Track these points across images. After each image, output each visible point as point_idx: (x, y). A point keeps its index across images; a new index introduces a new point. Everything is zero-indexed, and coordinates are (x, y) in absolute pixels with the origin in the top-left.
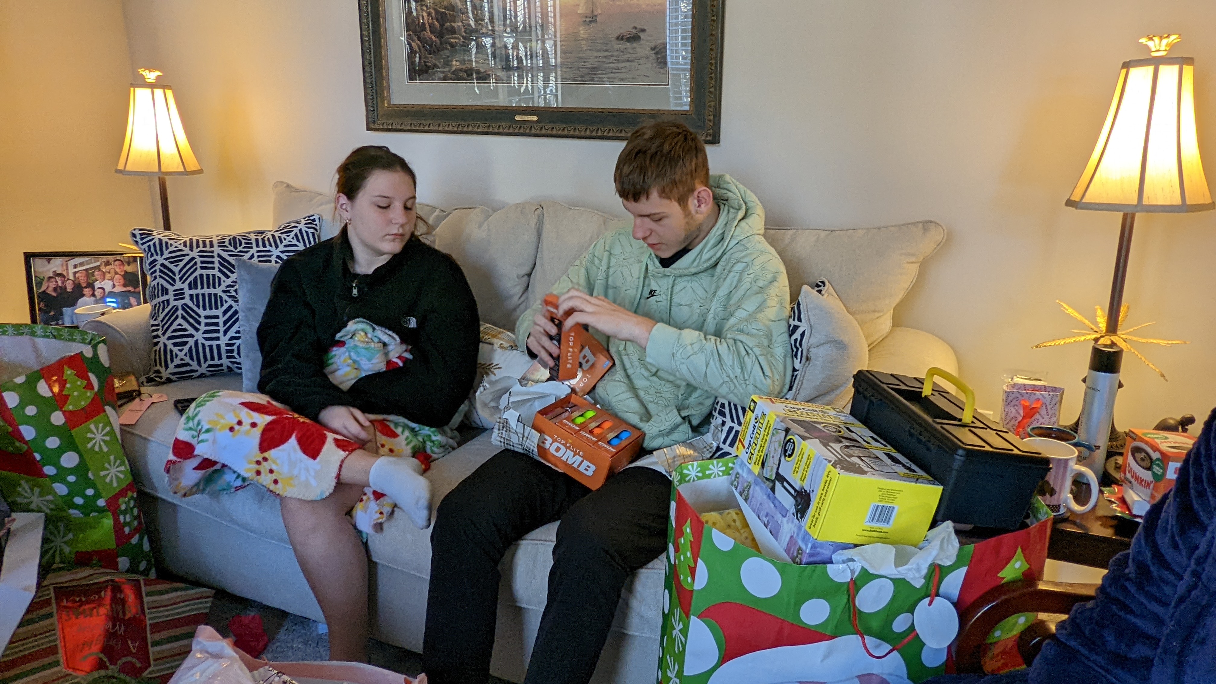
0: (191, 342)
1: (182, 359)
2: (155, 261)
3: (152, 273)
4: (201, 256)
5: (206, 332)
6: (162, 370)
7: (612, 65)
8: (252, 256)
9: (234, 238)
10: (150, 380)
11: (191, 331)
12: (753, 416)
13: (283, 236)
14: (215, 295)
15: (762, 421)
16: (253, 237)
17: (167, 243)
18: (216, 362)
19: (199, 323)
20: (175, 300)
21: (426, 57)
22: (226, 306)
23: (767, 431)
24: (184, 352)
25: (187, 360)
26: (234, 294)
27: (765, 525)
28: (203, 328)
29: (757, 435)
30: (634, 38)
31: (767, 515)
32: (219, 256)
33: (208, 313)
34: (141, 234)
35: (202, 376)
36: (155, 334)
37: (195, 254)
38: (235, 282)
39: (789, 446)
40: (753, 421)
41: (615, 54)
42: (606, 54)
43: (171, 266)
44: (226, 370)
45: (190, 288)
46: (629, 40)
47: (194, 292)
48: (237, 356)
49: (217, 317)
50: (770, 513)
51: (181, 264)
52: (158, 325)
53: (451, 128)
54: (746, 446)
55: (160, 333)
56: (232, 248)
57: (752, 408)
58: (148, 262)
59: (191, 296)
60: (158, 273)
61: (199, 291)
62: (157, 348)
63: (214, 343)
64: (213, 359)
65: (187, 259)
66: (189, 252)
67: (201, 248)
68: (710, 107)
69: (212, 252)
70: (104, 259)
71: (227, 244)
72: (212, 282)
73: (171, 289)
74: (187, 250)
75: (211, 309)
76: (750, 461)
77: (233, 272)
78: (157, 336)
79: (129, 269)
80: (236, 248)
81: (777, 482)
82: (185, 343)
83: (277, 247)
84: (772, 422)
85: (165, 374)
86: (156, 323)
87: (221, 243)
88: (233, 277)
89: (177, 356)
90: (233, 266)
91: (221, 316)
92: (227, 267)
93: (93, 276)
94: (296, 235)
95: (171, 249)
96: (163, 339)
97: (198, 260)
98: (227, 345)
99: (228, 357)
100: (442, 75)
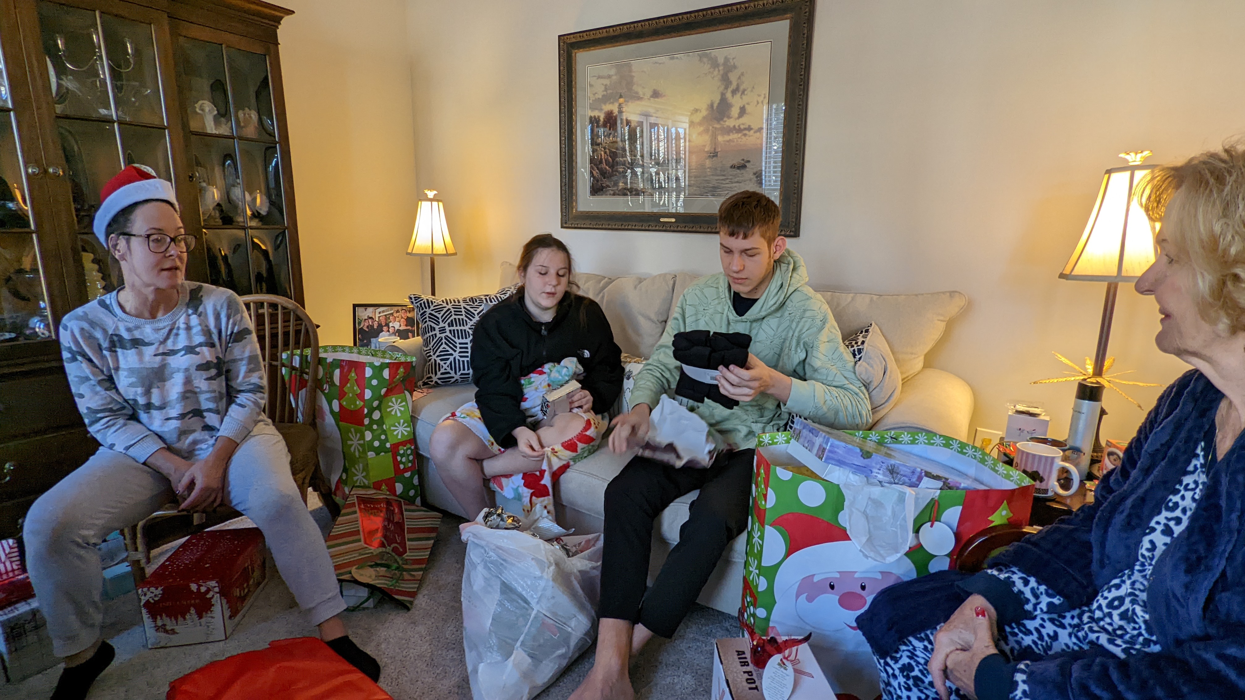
1: (445, 370)
2: (425, 311)
3: (423, 320)
4: (453, 308)
6: (433, 375)
9: (473, 298)
10: (425, 383)
11: (451, 352)
14: (465, 330)
17: (432, 302)
20: (440, 334)
24: (447, 365)
28: (458, 350)
30: (742, 167)
32: (465, 307)
33: (461, 341)
37: (450, 306)
43: (436, 314)
45: (449, 326)
47: (452, 329)
51: (442, 313)
53: (616, 227)
55: (431, 353)
56: (471, 303)
59: (450, 331)
60: (428, 319)
61: (455, 328)
62: (430, 362)
65: (445, 310)
67: (453, 303)
68: (793, 213)
69: (460, 305)
71: (468, 300)
72: (462, 323)
73: (437, 327)
74: (445, 305)
75: (463, 338)
79: (410, 315)
80: (474, 303)
82: (447, 360)
85: (434, 379)
86: (428, 348)
87: (465, 300)
89: (442, 367)
90: (474, 314)
92: (470, 314)
93: (390, 318)
95: (435, 304)
96: (434, 357)
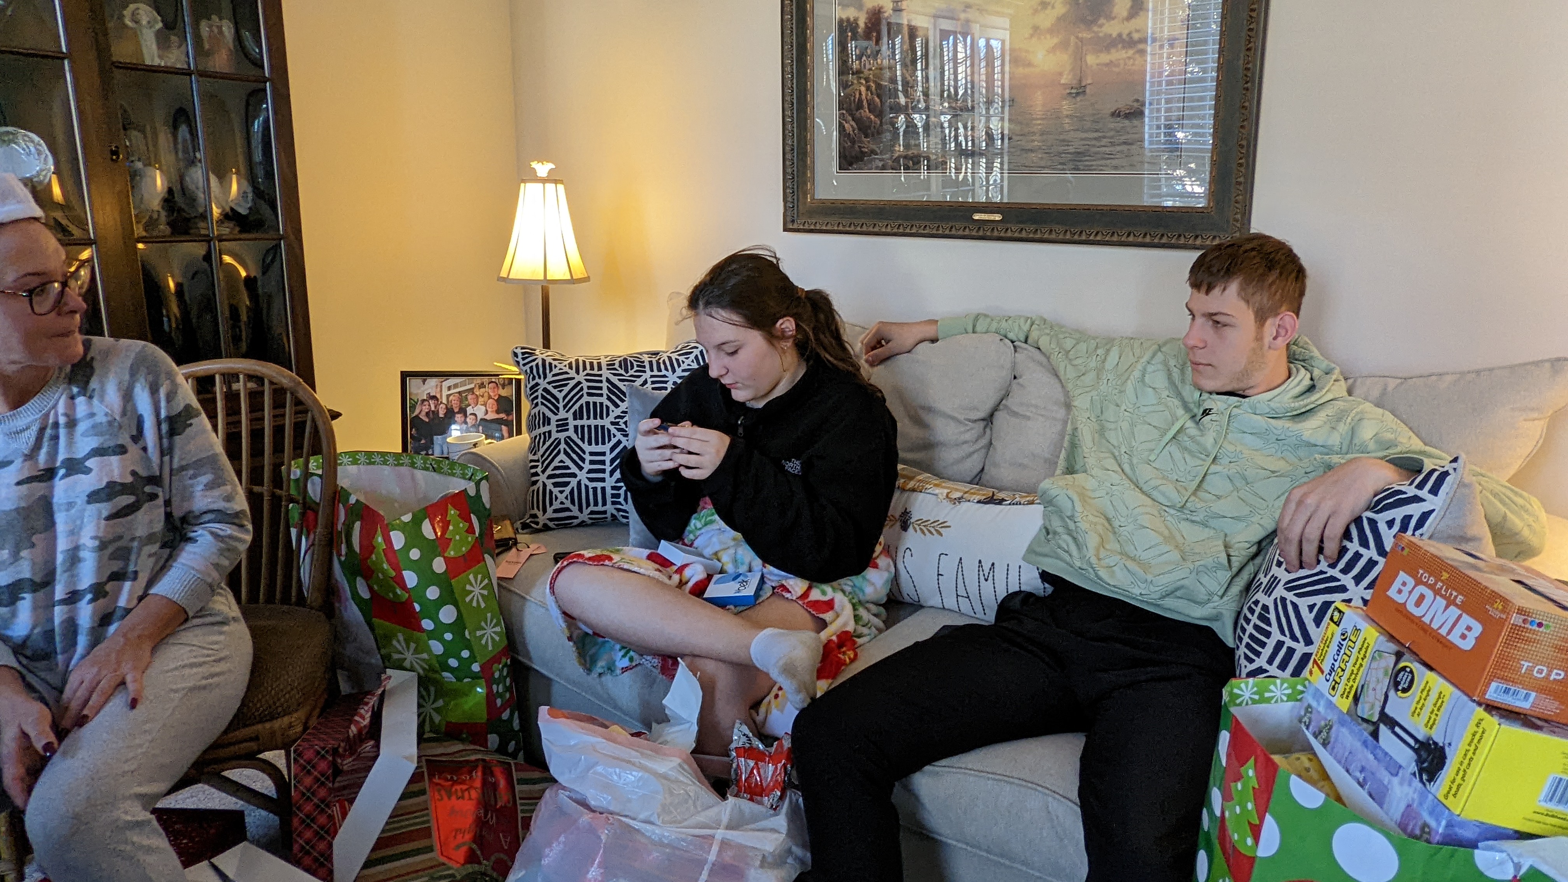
0: (574, 482)
1: (562, 503)
2: (537, 384)
3: (533, 400)
4: (587, 380)
5: (590, 471)
6: (540, 514)
7: (1104, 149)
8: (645, 382)
9: (625, 360)
10: (525, 526)
11: (574, 469)
12: (1338, 631)
13: (681, 358)
14: (603, 427)
15: (1354, 639)
16: (646, 358)
17: (550, 364)
18: (600, 508)
19: (583, 460)
20: (558, 431)
21: (861, 142)
22: (614, 441)
23: (1362, 652)
24: (564, 494)
25: (568, 504)
26: (623, 426)
27: (1359, 783)
28: (587, 466)
29: (1347, 658)
31: (1362, 770)
32: (608, 380)
33: (594, 448)
34: (523, 354)
35: (582, 524)
36: (533, 471)
37: (581, 377)
38: (626, 412)
39: (1404, 678)
40: (1338, 638)
41: (1108, 134)
42: (1096, 135)
43: (555, 391)
44: (609, 519)
45: (575, 419)
46: (1128, 116)
47: (579, 423)
48: (623, 502)
49: (603, 454)
50: (1368, 767)
51: (566, 389)
52: (538, 461)
53: (889, 230)
54: (1327, 671)
55: (539, 470)
56: (622, 372)
57: (1336, 619)
58: (529, 386)
59: (576, 427)
60: (540, 400)
61: (585, 422)
62: (535, 488)
63: (599, 485)
64: (596, 504)
65: (572, 383)
66: (575, 375)
67: (588, 371)
68: (1237, 202)
69: (600, 376)
70: (478, 380)
71: (617, 366)
72: (599, 411)
73: (554, 418)
74: (572, 373)
75: (597, 444)
76: (1333, 693)
77: (623, 401)
78: (536, 474)
79: (504, 393)
80: (627, 372)
81: (1382, 726)
82: (566, 484)
83: (674, 371)
84: (1371, 641)
85: (542, 519)
86: (536, 458)
87: (610, 366)
88: (623, 406)
89: (556, 498)
90: (624, 394)
91: (608, 452)
92: (617, 394)
93: (467, 399)
94: (696, 357)
95: (555, 371)
96: (542, 478)
97: (585, 385)
98: (613, 488)
99: (613, 503)
100: (880, 164)
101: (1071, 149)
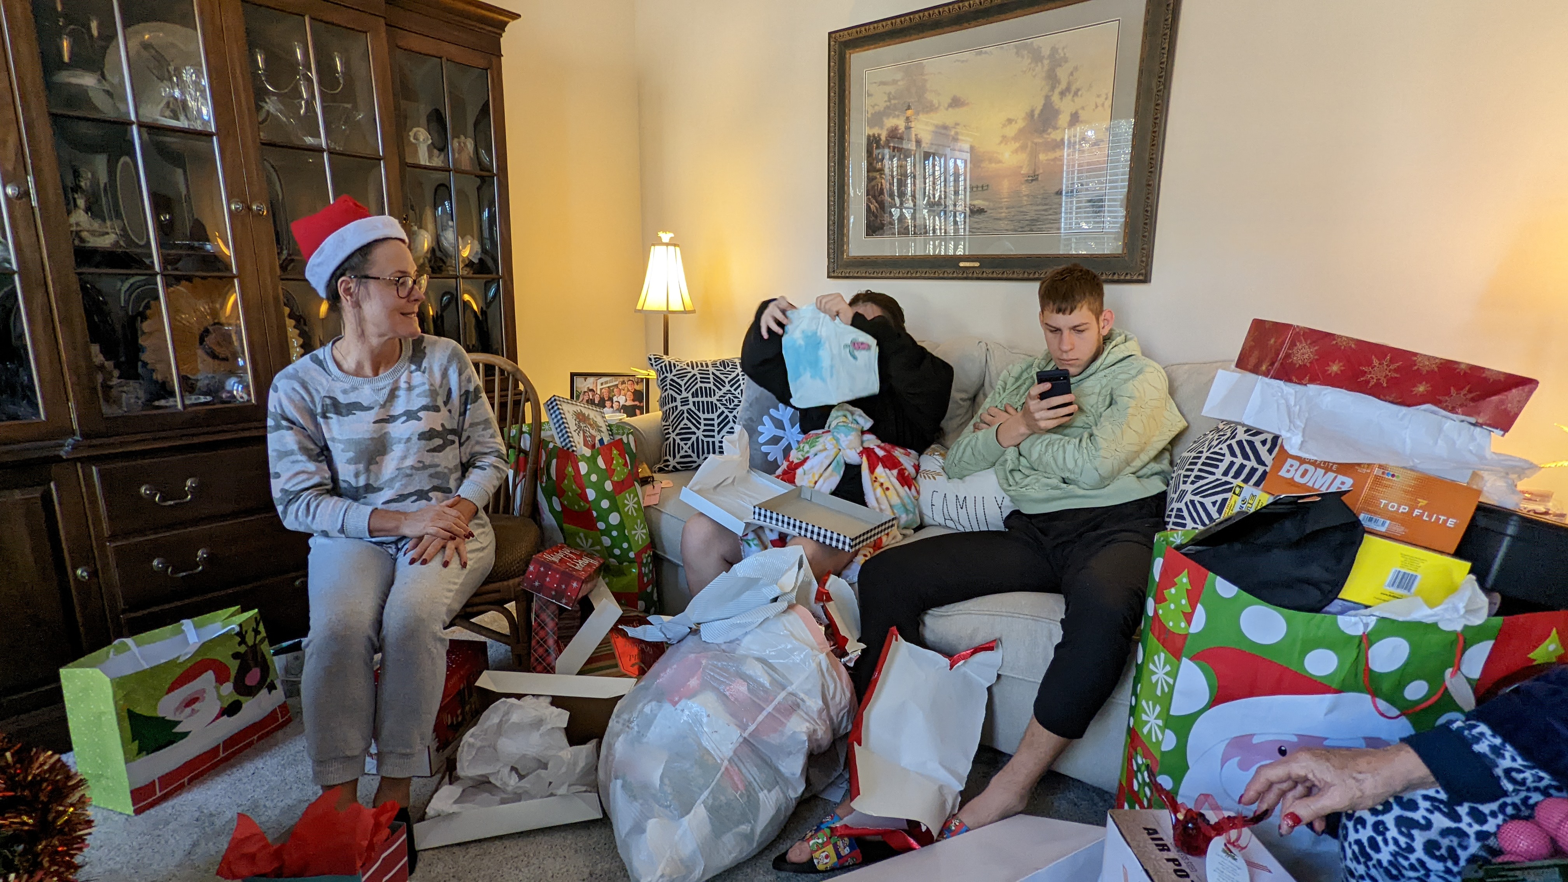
0: (694, 438)
2: (666, 377)
3: (663, 387)
4: (700, 373)
5: (704, 431)
6: (671, 459)
10: (661, 469)
11: (694, 429)
14: (712, 403)
17: (674, 364)
19: (700, 424)
20: (682, 406)
22: (719, 411)
24: (688, 446)
26: (725, 402)
28: (702, 428)
32: (713, 374)
33: (706, 416)
34: (655, 358)
36: (667, 431)
37: (696, 371)
43: (679, 381)
45: (693, 397)
47: (696, 400)
51: (686, 379)
52: (669, 425)
55: (670, 431)
58: (660, 379)
59: (694, 403)
60: (668, 386)
61: (700, 399)
62: (668, 442)
65: (690, 375)
66: (691, 370)
67: (700, 367)
69: (708, 370)
71: (718, 365)
72: (709, 393)
73: (678, 397)
75: (708, 413)
78: (668, 434)
79: (638, 387)
80: (725, 368)
85: (672, 463)
87: (713, 365)
88: (724, 390)
89: (682, 449)
90: (724, 382)
91: (716, 418)
92: (719, 382)
93: (613, 391)
95: (679, 368)
96: (672, 436)
97: (698, 376)
101: (1028, 217)
